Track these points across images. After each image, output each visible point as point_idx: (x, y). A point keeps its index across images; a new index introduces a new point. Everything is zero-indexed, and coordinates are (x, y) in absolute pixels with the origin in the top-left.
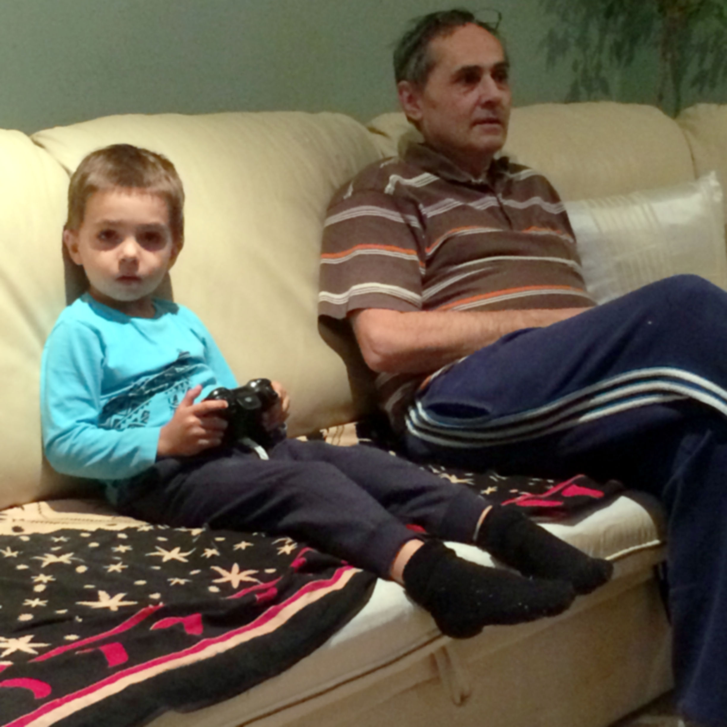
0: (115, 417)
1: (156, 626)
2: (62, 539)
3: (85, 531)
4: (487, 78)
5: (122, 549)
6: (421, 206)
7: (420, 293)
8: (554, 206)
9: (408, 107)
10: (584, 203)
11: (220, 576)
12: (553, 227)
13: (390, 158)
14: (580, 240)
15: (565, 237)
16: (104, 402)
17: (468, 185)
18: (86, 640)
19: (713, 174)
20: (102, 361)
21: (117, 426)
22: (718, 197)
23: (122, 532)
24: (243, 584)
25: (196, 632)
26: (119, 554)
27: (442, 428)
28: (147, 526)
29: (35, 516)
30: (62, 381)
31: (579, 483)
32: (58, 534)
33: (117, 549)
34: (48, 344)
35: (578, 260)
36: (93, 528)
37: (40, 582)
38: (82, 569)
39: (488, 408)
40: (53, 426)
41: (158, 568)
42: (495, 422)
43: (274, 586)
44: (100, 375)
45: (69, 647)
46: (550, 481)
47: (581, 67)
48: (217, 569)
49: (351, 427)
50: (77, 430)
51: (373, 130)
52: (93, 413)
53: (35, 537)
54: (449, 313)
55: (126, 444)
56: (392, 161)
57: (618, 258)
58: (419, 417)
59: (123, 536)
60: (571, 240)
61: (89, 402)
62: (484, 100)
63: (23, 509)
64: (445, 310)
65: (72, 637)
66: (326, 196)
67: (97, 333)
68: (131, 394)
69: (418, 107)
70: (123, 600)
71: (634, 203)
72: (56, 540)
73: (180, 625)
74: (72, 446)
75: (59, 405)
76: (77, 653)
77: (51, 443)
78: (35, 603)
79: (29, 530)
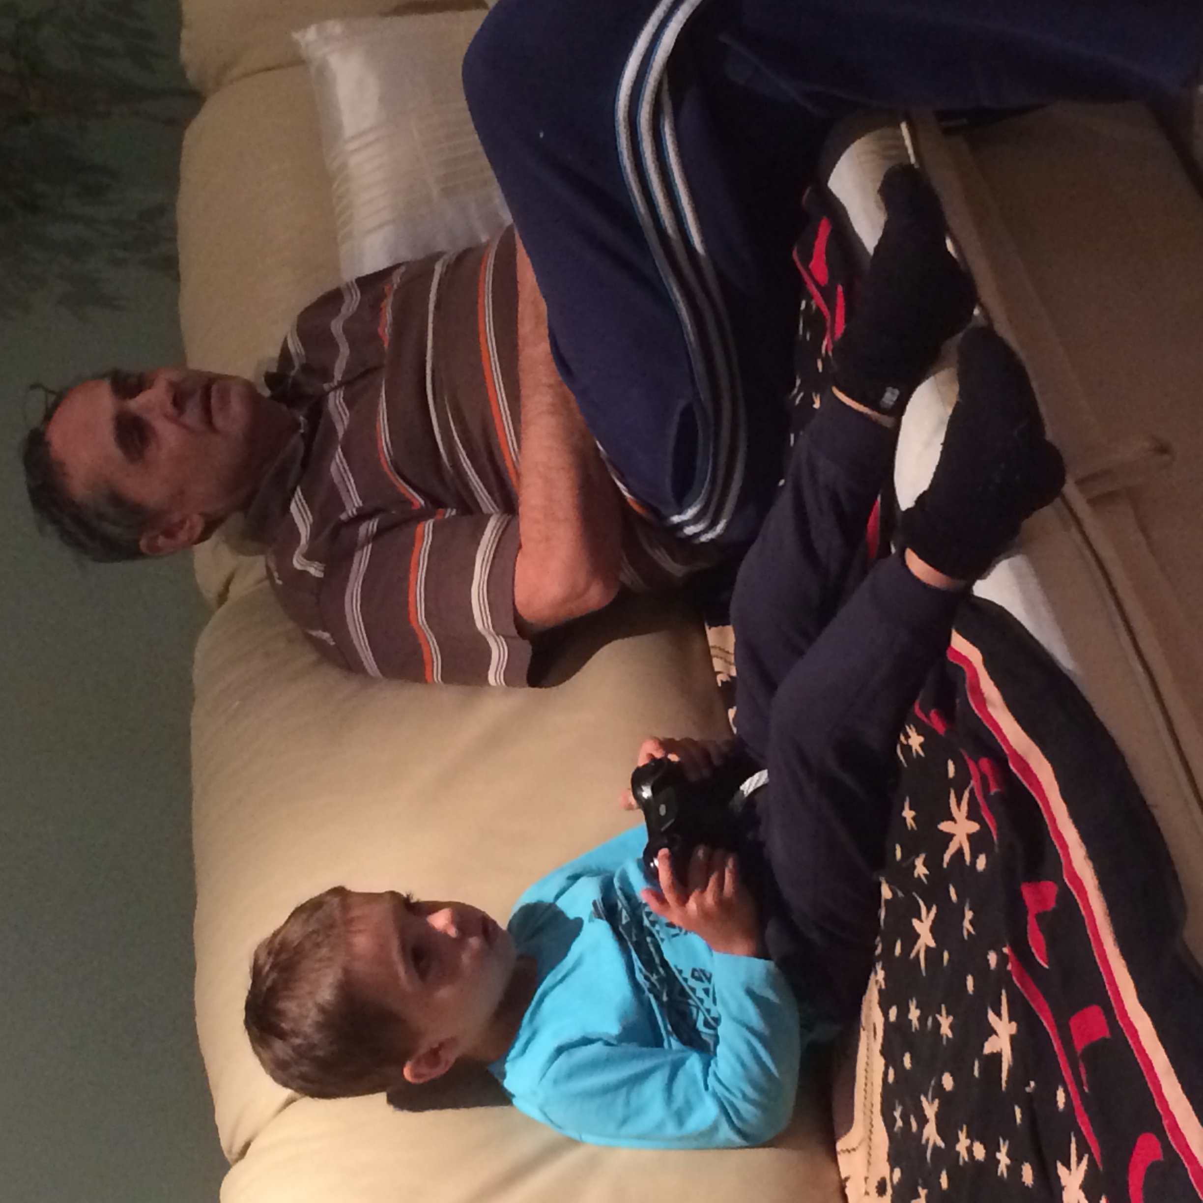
0: (700, 1026)
1: (1041, 958)
2: (897, 1114)
3: (886, 1074)
4: (135, 404)
5: (914, 1014)
6: (343, 517)
7: (488, 517)
8: (347, 298)
9: (182, 536)
10: (344, 249)
11: (960, 852)
12: (382, 297)
13: (268, 568)
14: (405, 255)
15: (396, 279)
16: (675, 1044)
17: (309, 439)
18: (1067, 1074)
19: (296, 36)
20: (608, 1044)
21: (713, 1023)
22: (335, 28)
23: (886, 1015)
24: (972, 815)
25: (1050, 890)
26: (922, 1019)
27: (713, 481)
28: (876, 973)
29: (859, 1157)
30: (639, 1111)
31: (807, 257)
32: (889, 1122)
33: (915, 1023)
34: (574, 1135)
35: (435, 257)
36: (879, 1063)
37: (970, 1150)
38: (948, 1082)
39: (681, 404)
40: (714, 1128)
41: (946, 955)
42: (704, 395)
43: (977, 763)
44: (633, 1048)
45: (1077, 1103)
46: (803, 305)
47: (121, 254)
48: (947, 857)
49: (712, 635)
50: (719, 1089)
51: (223, 597)
52: (694, 1062)
53: (894, 1159)
54: (523, 469)
55: (741, 1008)
56: (272, 566)
57: (435, 192)
58: (695, 520)
59: (893, 1013)
60: (403, 269)
61: (676, 1067)
62: (170, 409)
63: (847, 1179)
64: (518, 475)
65: (1061, 1097)
66: (331, 675)
67: (560, 1050)
68: (665, 998)
69: (183, 522)
70: (999, 1014)
71: (344, 166)
72: (899, 1123)
73: (1039, 917)
74: (745, 1097)
75: (680, 1118)
76: (1086, 1090)
77: (739, 1132)
78: (1003, 1158)
79: (882, 1168)
